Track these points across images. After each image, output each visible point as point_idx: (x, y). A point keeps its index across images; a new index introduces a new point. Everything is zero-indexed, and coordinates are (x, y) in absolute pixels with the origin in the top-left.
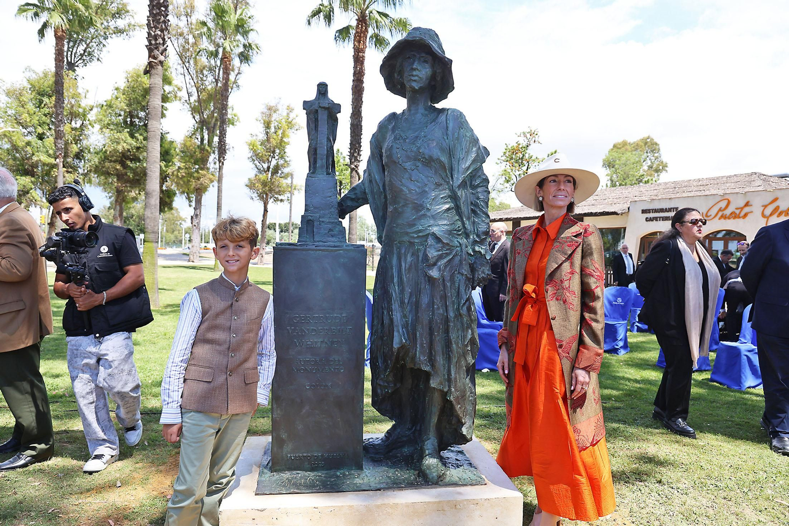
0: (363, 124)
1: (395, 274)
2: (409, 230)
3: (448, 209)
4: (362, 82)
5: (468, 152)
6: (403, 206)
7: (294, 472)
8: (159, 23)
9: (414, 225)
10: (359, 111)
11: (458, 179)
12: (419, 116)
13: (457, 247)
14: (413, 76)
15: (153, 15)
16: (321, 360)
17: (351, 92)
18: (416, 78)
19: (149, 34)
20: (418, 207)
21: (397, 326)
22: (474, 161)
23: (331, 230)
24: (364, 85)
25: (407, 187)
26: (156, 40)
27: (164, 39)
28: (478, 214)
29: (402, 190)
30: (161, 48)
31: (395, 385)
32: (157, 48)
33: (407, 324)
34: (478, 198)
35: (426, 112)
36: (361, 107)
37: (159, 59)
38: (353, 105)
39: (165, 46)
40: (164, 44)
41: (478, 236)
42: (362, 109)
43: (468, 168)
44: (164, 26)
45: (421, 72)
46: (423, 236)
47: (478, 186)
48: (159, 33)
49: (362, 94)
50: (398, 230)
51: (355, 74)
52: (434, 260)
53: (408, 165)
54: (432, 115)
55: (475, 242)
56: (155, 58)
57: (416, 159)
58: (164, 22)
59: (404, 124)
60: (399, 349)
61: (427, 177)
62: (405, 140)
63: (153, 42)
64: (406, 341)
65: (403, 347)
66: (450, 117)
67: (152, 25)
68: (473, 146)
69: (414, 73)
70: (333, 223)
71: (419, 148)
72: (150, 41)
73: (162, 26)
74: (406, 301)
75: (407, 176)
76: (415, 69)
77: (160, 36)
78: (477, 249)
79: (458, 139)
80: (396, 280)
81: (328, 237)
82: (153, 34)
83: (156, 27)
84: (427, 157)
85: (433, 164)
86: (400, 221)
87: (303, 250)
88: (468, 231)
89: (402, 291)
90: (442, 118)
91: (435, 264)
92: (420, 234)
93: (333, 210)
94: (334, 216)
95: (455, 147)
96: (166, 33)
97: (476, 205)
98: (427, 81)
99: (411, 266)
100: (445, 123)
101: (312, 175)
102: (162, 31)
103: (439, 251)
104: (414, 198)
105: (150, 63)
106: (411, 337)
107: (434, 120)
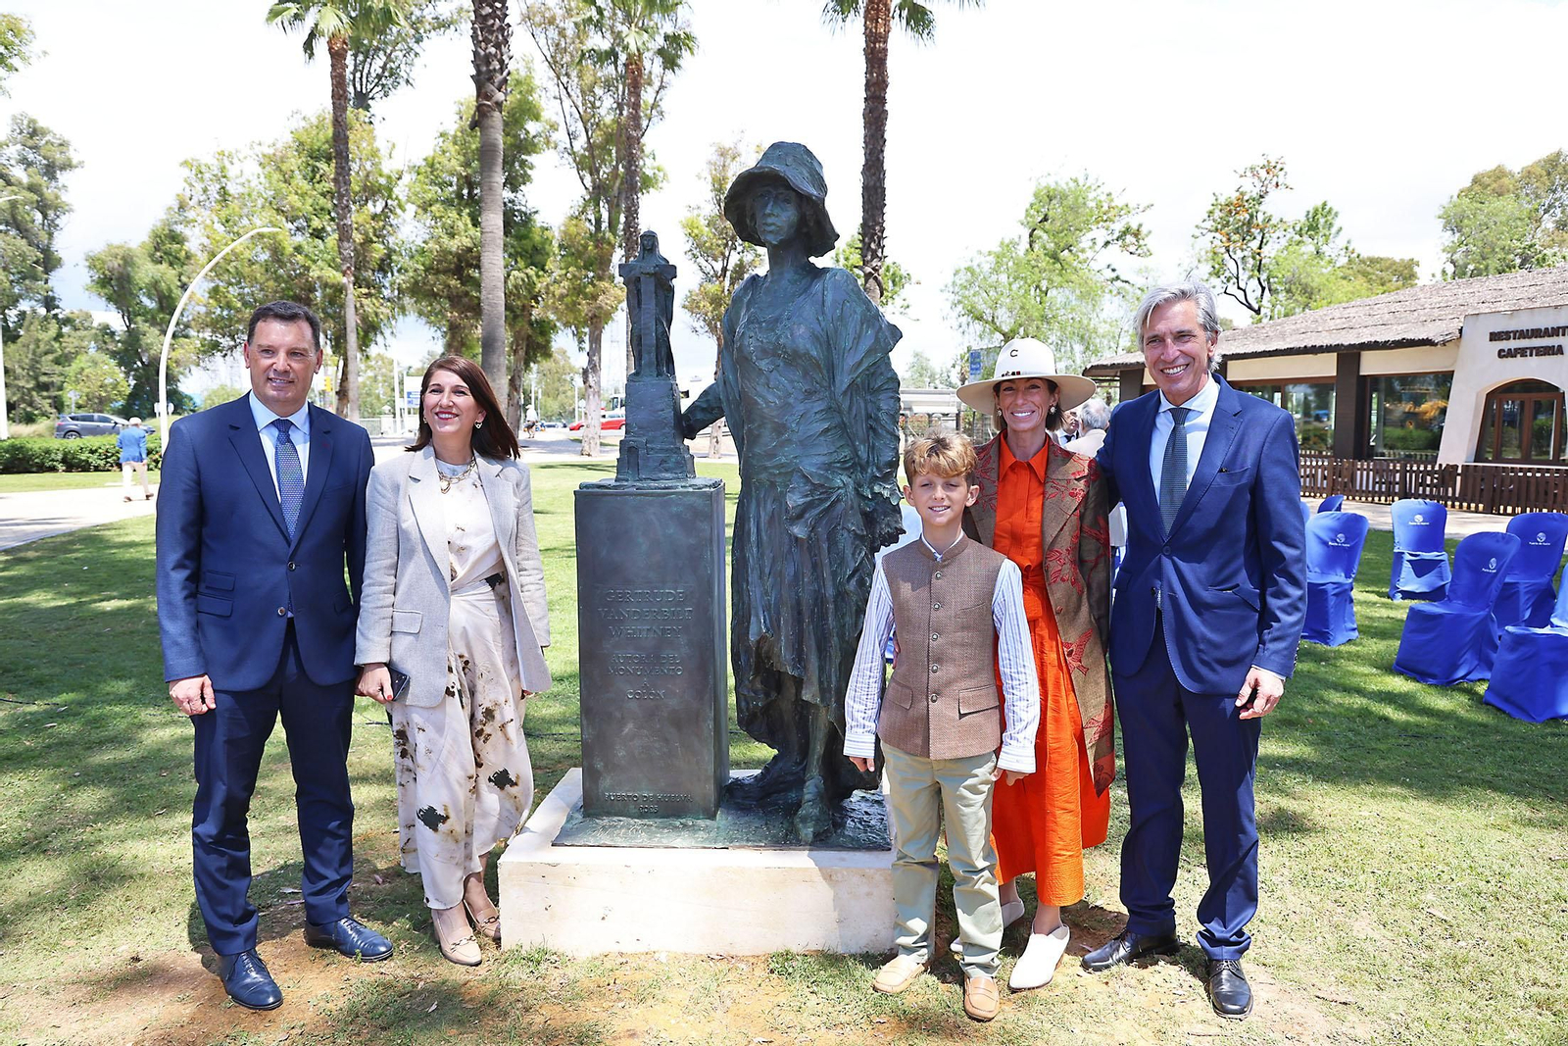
0: (888, 184)
1: (753, 530)
2: (768, 464)
3: (827, 430)
4: (883, 101)
5: (858, 338)
6: (759, 426)
7: (615, 818)
8: (492, 32)
9: (775, 456)
10: (878, 159)
11: (842, 381)
12: (784, 283)
13: (839, 488)
14: (766, 224)
15: (480, 20)
16: (648, 657)
17: (861, 122)
18: (773, 228)
19: (475, 53)
20: (780, 429)
21: (756, 608)
22: (869, 353)
23: (663, 461)
24: (887, 107)
25: (764, 398)
26: (488, 63)
27: (501, 62)
28: (880, 435)
29: (756, 403)
30: (499, 78)
31: (767, 695)
32: (490, 79)
33: (770, 605)
34: (879, 409)
35: (796, 277)
36: (882, 151)
37: (494, 99)
38: (865, 148)
39: (505, 73)
40: (502, 70)
41: (878, 469)
42: (885, 154)
43: (860, 363)
44: (500, 38)
45: (780, 218)
46: (787, 473)
47: (879, 390)
48: (493, 50)
49: (884, 125)
50: (755, 462)
51: (868, 86)
52: (798, 511)
53: (763, 364)
54: (803, 282)
55: (875, 479)
56: (488, 97)
57: (775, 355)
58: (501, 29)
59: (764, 298)
60: (758, 642)
61: (791, 382)
62: (760, 323)
63: (484, 69)
64: (768, 630)
65: (762, 639)
66: (829, 285)
67: (480, 38)
68: (868, 327)
69: (770, 220)
70: (667, 450)
71: (778, 338)
72: (477, 67)
73: (497, 37)
74: (767, 570)
75: (763, 380)
76: (769, 215)
77: (495, 55)
78: (877, 489)
79: (841, 318)
80: (753, 538)
81: (661, 472)
82: (482, 53)
83: (487, 41)
84: (789, 351)
85: (800, 361)
86: (757, 450)
87: (616, 495)
88: (864, 462)
89: (761, 556)
90: (818, 287)
91: (800, 516)
92: (782, 470)
93: (667, 430)
94: (671, 439)
95: (836, 332)
96: (504, 49)
97: (877, 420)
98: (792, 231)
99: (772, 517)
100: (820, 295)
101: (636, 378)
102: (498, 46)
103: (807, 496)
104: (774, 413)
105: (479, 108)
106: (775, 624)
107: (805, 291)
